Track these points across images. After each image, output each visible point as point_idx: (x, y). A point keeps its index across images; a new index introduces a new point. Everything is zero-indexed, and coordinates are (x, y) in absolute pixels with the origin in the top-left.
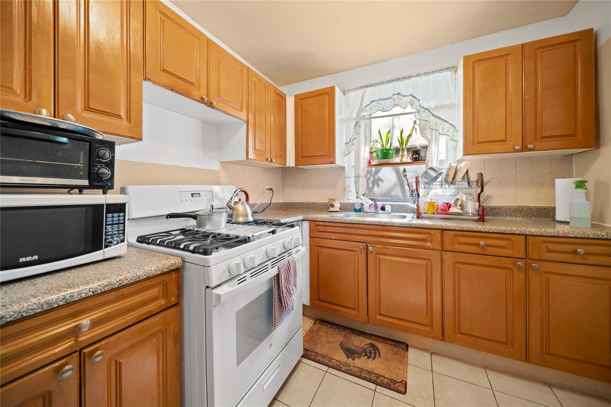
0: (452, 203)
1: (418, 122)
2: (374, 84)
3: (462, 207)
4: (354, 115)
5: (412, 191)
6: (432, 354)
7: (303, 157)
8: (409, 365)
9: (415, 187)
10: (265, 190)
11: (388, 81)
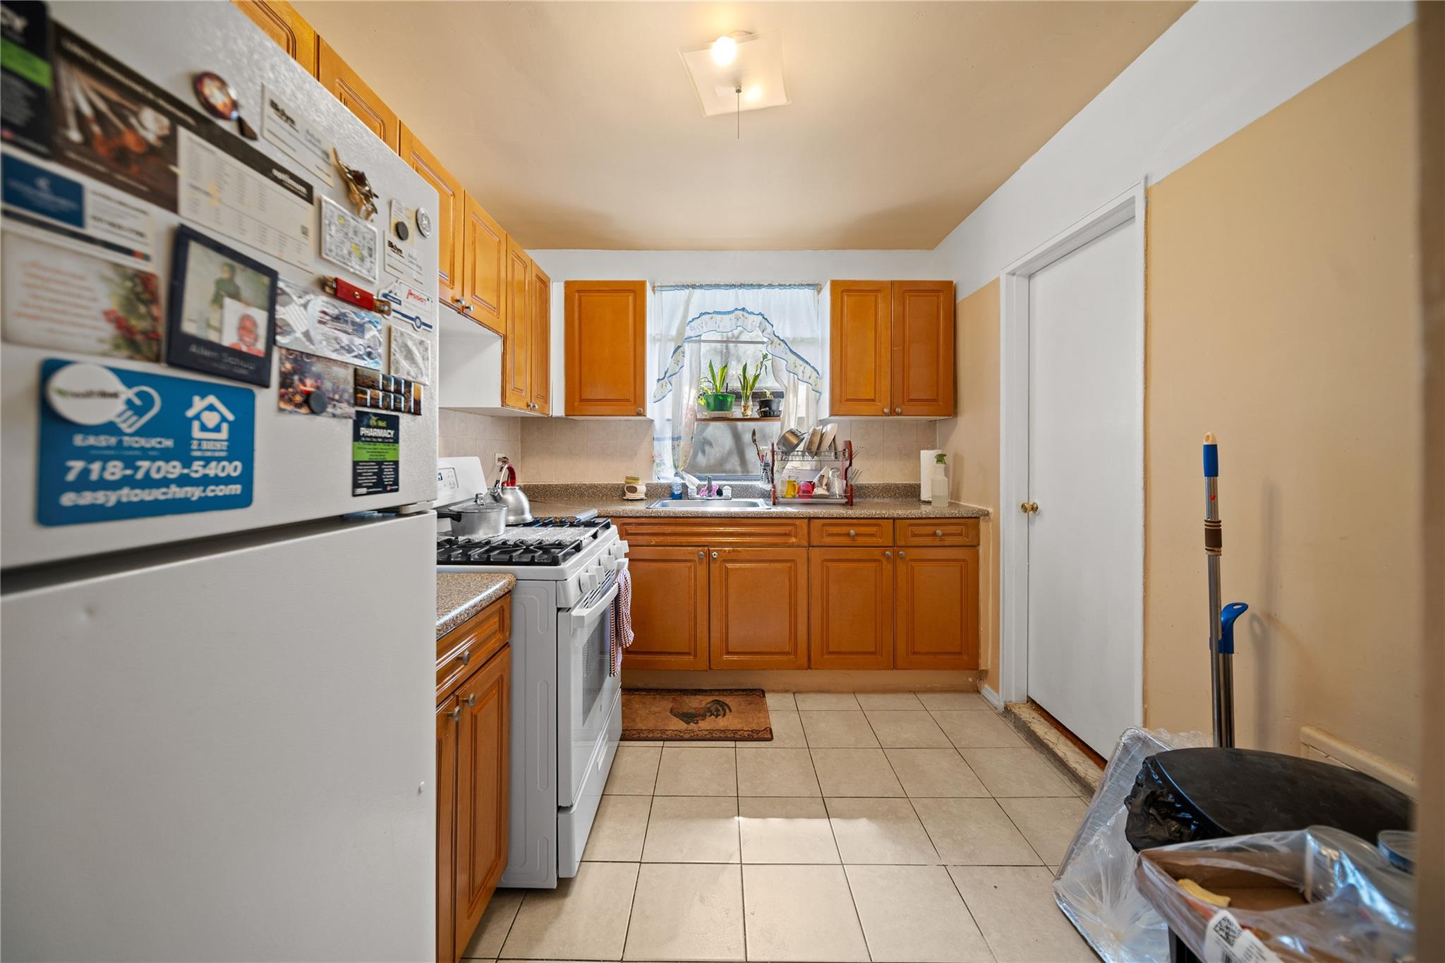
0: (815, 480)
1: (770, 357)
2: (706, 285)
3: (828, 486)
4: (673, 332)
5: (767, 465)
6: (794, 693)
7: (582, 400)
8: (770, 712)
9: (770, 461)
10: (497, 461)
11: (727, 285)
